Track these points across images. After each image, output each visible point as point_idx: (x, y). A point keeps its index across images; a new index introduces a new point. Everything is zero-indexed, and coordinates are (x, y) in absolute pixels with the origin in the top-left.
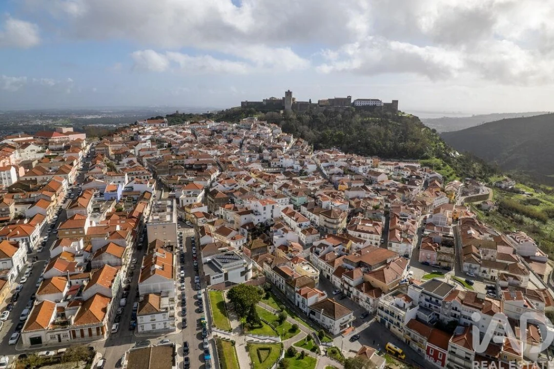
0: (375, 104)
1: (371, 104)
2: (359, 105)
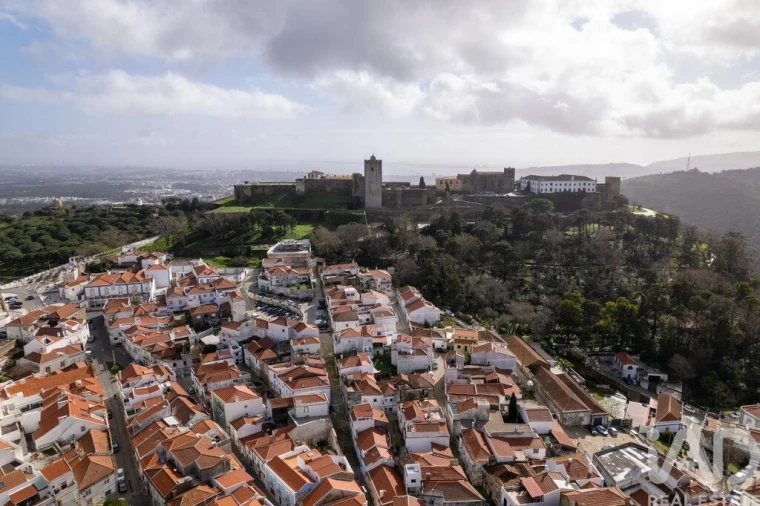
0: (582, 187)
1: (574, 187)
2: (548, 192)
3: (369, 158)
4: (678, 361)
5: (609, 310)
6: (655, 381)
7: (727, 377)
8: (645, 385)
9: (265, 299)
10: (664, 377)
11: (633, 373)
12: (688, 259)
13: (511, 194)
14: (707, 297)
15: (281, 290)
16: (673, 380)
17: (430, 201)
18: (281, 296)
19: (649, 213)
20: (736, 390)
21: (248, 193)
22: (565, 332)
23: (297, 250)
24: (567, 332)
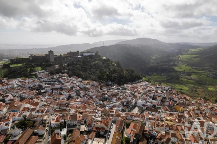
1: (91, 54)
3: (50, 50)
4: (116, 80)
5: (105, 75)
6: (114, 84)
7: (122, 81)
8: (113, 85)
9: (46, 83)
10: (115, 83)
11: (111, 83)
12: (113, 65)
13: (79, 56)
14: (118, 71)
15: (49, 80)
16: (116, 83)
17: (64, 59)
18: (49, 82)
19: (104, 58)
20: (123, 83)
21: (15, 61)
22: (99, 80)
23: (44, 73)
24: (100, 80)
